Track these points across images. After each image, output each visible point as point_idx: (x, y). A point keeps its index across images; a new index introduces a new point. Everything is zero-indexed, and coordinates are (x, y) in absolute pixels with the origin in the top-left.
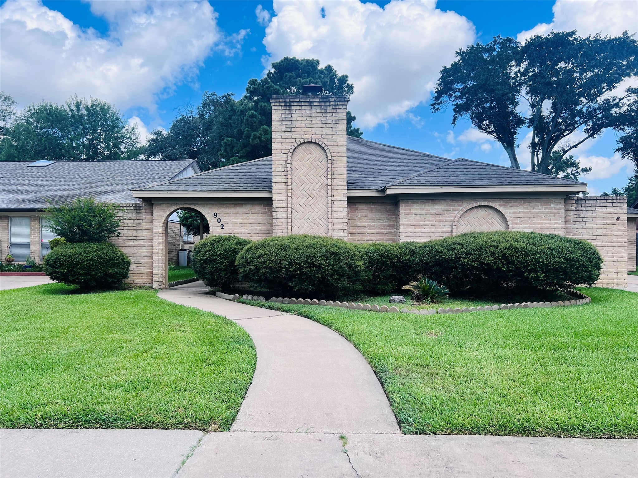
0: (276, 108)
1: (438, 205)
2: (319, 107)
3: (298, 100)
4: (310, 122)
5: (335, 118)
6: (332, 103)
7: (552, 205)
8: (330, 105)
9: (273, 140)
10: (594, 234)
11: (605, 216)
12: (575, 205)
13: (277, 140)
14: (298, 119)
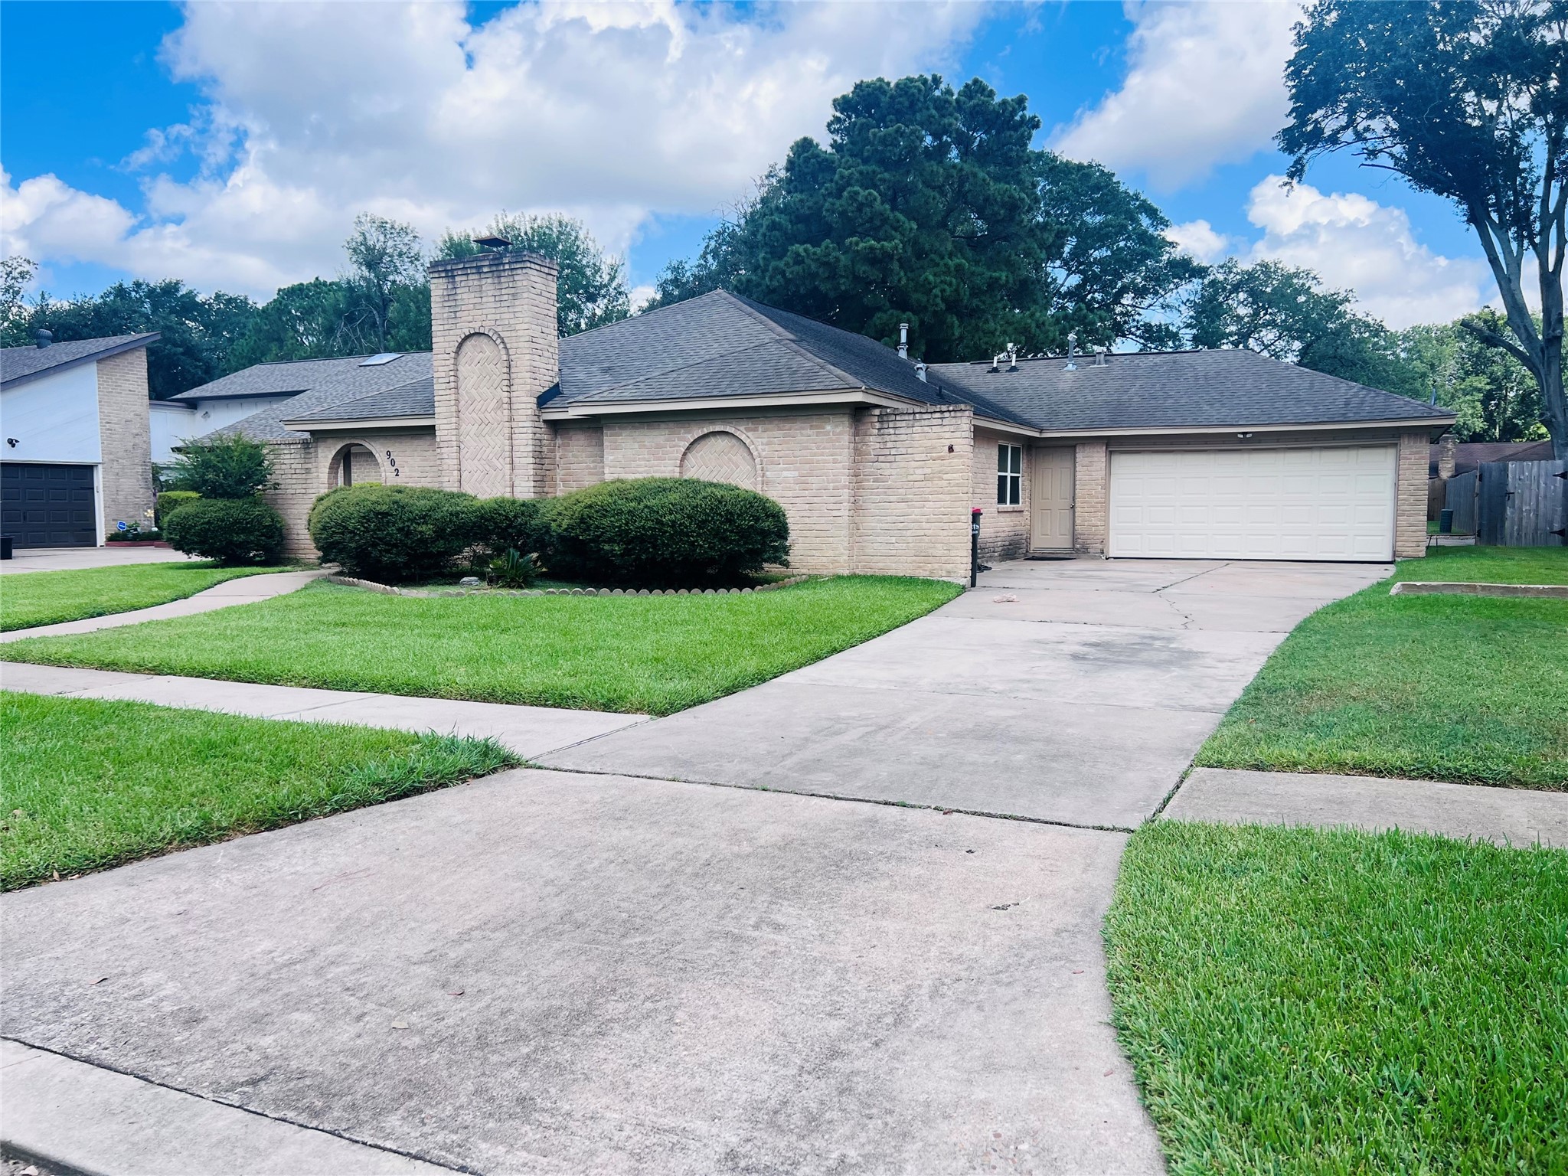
0: (435, 281)
1: (656, 432)
2: (490, 275)
3: (461, 266)
4: (479, 300)
5: (513, 291)
6: (507, 267)
7: (828, 428)
8: (504, 270)
9: (433, 334)
10: (911, 478)
11: (929, 443)
12: (878, 425)
13: (439, 333)
14: (464, 296)
